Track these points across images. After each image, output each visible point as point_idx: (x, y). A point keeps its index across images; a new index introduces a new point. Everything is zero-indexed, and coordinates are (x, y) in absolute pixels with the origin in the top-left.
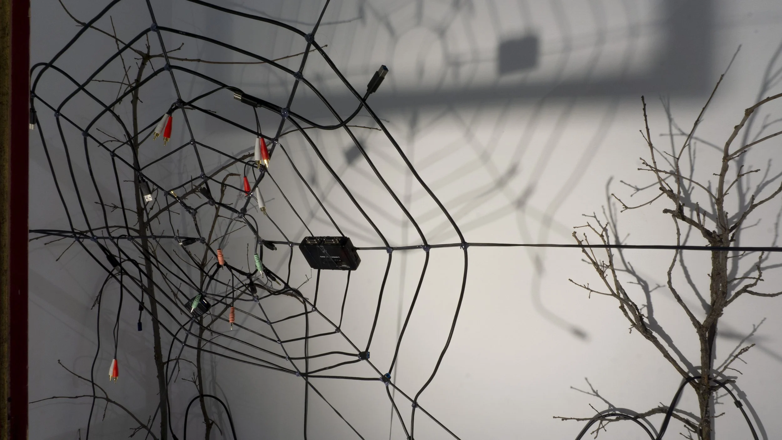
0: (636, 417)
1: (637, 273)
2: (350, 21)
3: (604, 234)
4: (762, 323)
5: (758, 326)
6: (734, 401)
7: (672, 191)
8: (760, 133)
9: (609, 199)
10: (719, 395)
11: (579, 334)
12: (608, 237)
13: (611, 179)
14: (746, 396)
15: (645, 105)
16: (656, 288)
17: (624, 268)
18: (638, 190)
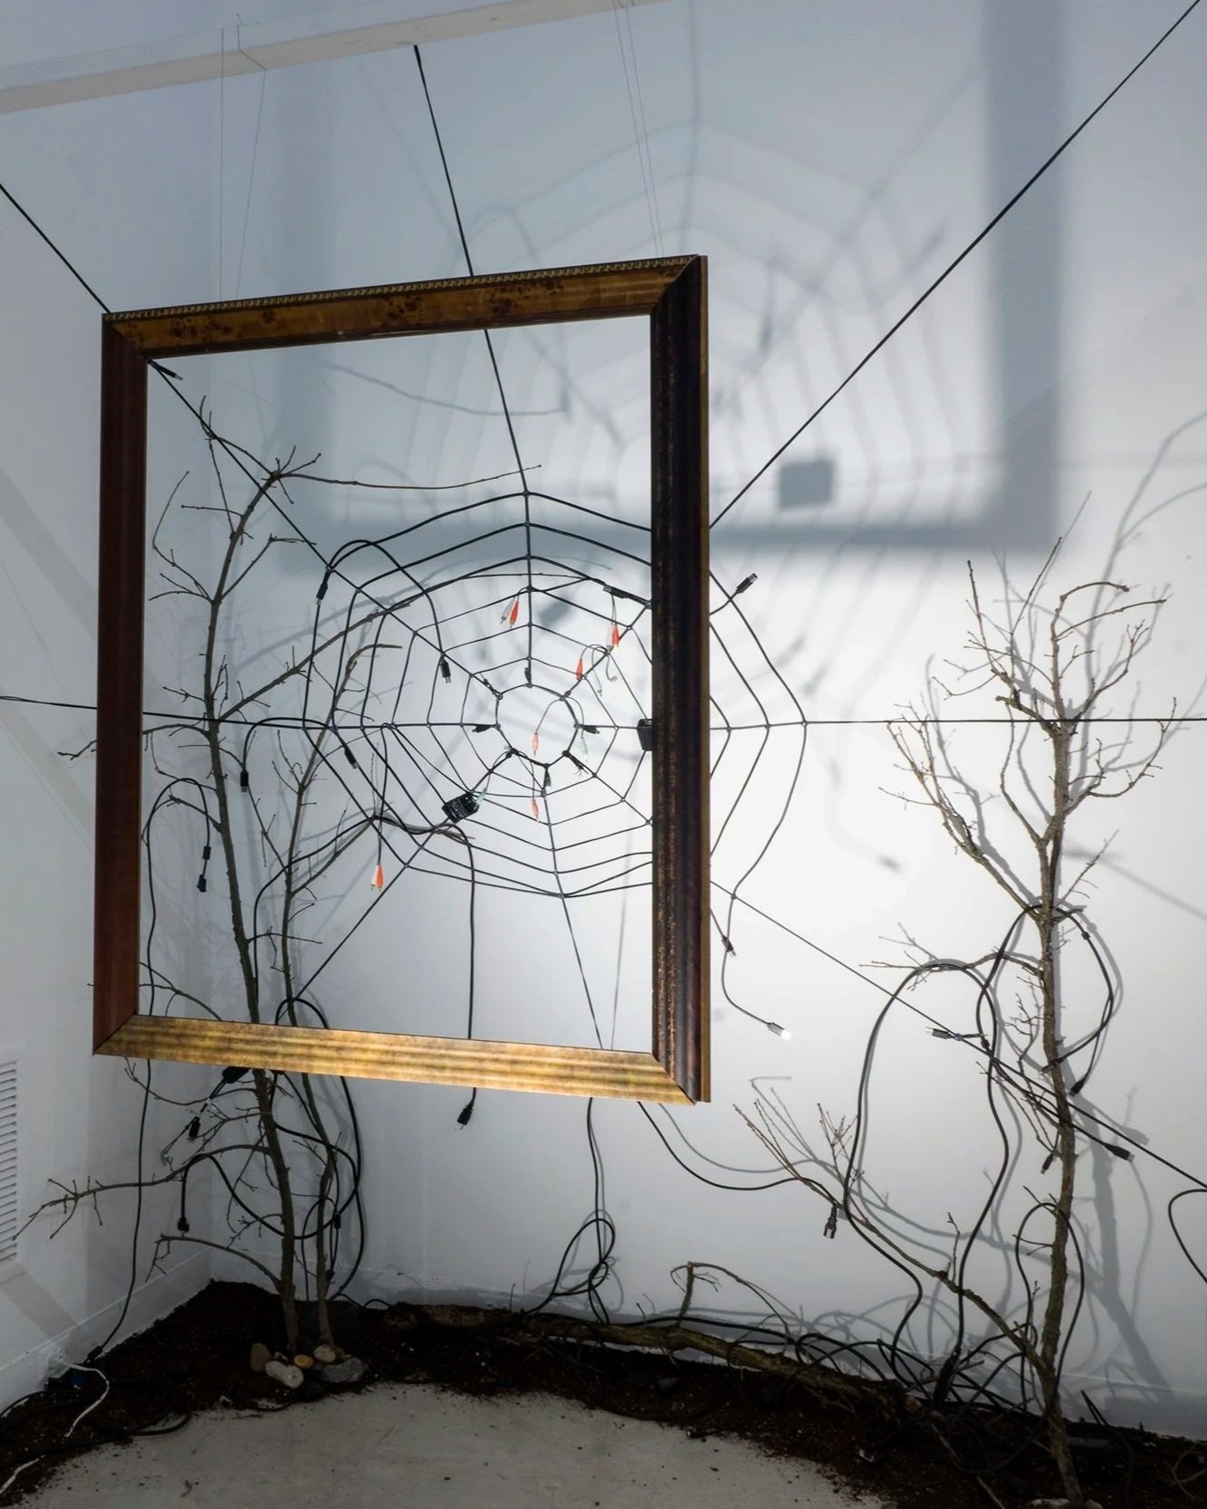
0: (964, 968)
1: (966, 780)
2: (545, 413)
3: (923, 729)
4: (1114, 836)
5: (1111, 840)
6: (1081, 933)
7: (1006, 674)
8: (1110, 604)
9: (929, 683)
10: (1066, 929)
11: (890, 864)
12: (928, 734)
13: (931, 658)
14: (1096, 928)
15: (971, 570)
16: (988, 799)
17: (948, 774)
18: (966, 671)
